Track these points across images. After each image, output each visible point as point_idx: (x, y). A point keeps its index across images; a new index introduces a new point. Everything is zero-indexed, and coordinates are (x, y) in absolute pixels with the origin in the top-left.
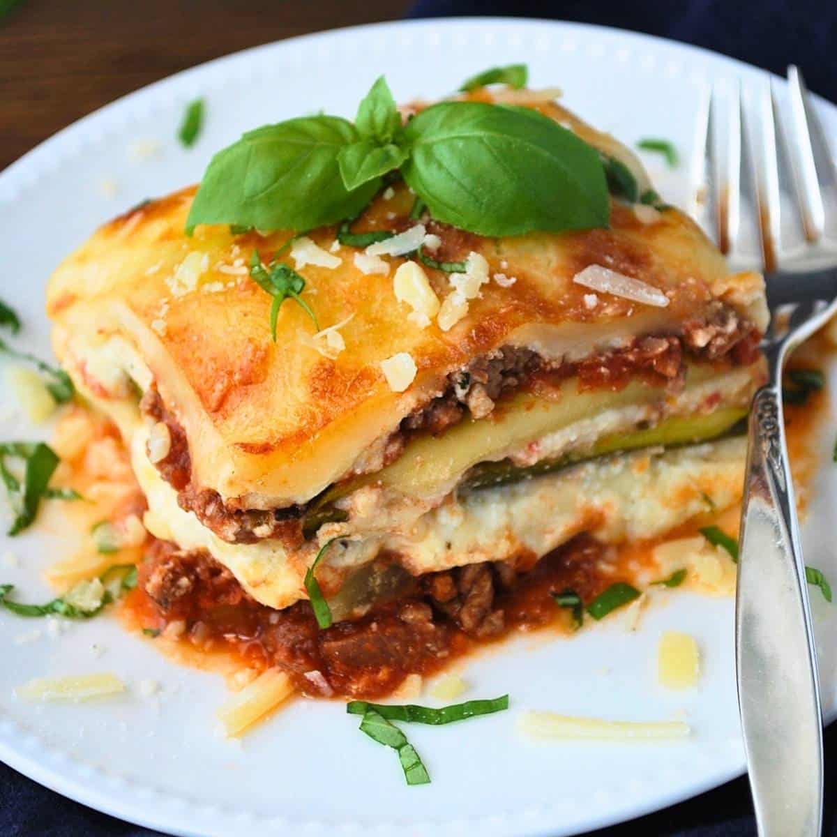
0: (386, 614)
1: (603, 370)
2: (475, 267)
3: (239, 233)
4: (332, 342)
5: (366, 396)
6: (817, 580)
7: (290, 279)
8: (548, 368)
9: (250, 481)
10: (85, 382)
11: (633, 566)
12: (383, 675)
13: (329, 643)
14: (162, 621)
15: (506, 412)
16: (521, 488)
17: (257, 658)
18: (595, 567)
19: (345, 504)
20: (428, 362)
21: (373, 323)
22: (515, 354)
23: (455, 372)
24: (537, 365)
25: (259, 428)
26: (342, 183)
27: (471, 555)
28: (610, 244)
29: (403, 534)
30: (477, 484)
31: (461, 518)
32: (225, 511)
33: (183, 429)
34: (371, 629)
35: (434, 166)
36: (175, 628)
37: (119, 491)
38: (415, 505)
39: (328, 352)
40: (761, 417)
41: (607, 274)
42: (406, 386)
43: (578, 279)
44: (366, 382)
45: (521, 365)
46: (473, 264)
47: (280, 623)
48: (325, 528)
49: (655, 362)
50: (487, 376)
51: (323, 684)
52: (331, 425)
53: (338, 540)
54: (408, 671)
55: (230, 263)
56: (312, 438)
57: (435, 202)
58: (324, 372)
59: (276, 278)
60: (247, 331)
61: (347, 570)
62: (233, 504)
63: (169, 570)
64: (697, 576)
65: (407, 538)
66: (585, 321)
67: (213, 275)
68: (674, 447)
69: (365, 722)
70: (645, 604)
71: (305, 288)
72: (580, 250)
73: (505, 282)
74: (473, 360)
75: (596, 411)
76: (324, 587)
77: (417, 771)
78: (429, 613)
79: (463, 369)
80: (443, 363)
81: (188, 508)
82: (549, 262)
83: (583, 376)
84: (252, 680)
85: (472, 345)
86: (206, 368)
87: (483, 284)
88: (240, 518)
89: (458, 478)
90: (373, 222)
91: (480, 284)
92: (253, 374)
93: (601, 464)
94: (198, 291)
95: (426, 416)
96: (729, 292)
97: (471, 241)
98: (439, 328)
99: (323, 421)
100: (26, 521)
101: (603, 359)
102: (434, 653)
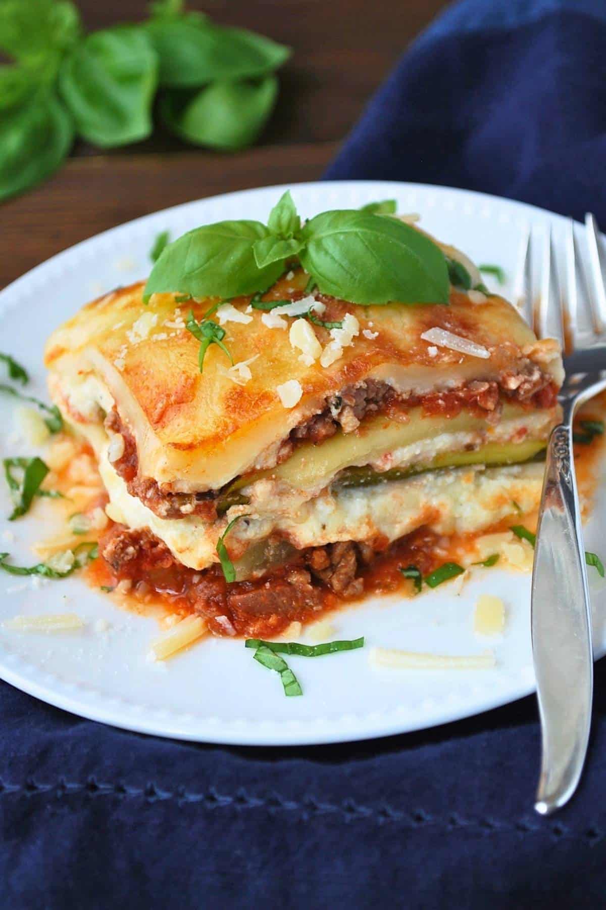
0: (277, 577)
1: (440, 402)
2: (349, 324)
3: (181, 301)
4: (243, 373)
5: (265, 411)
6: (594, 562)
7: (214, 330)
8: (400, 399)
9: (178, 470)
10: (69, 411)
11: (460, 552)
12: (273, 620)
13: (234, 597)
14: (115, 580)
15: (368, 429)
16: (379, 489)
17: (182, 608)
18: (432, 550)
19: (247, 492)
20: (312, 388)
21: (274, 362)
22: (375, 386)
23: (331, 397)
24: (392, 396)
25: (187, 433)
26: (256, 263)
27: (340, 534)
28: (449, 315)
29: (290, 516)
30: (346, 483)
31: (333, 508)
32: (160, 493)
33: (134, 438)
34: (265, 587)
35: (323, 253)
36: (124, 585)
37: (91, 493)
38: (299, 494)
39: (239, 381)
40: (556, 445)
41: (445, 334)
42: (294, 404)
43: (424, 336)
44: (266, 401)
45: (380, 395)
46: (347, 322)
47: (200, 582)
48: (233, 508)
49: (478, 398)
50: (354, 401)
51: (229, 626)
52: (239, 431)
53: (242, 517)
54: (292, 619)
55: (173, 321)
56: (225, 440)
57: (322, 279)
58: (235, 394)
59: (205, 329)
60: (181, 366)
61: (248, 543)
62: (166, 489)
63: (120, 541)
64: (506, 560)
65: (293, 519)
66: (427, 365)
67: (160, 328)
68: (493, 466)
69: (258, 653)
70: (468, 577)
71: (225, 337)
72: (427, 316)
73: (370, 335)
74: (345, 388)
75: (435, 433)
76: (231, 553)
77: (294, 686)
78: (308, 577)
79: (337, 394)
80: (322, 389)
81: (135, 494)
82: (404, 324)
83: (426, 406)
84: (177, 622)
85: (344, 377)
86: (152, 393)
87: (354, 336)
88: (171, 499)
89: (332, 476)
90: (277, 295)
91: (352, 337)
92: (184, 396)
93: (438, 475)
94: (149, 339)
95: (309, 428)
96: (535, 352)
97: (347, 307)
98: (321, 366)
99: (233, 428)
100: (23, 510)
101: (441, 395)
102: (312, 607)
